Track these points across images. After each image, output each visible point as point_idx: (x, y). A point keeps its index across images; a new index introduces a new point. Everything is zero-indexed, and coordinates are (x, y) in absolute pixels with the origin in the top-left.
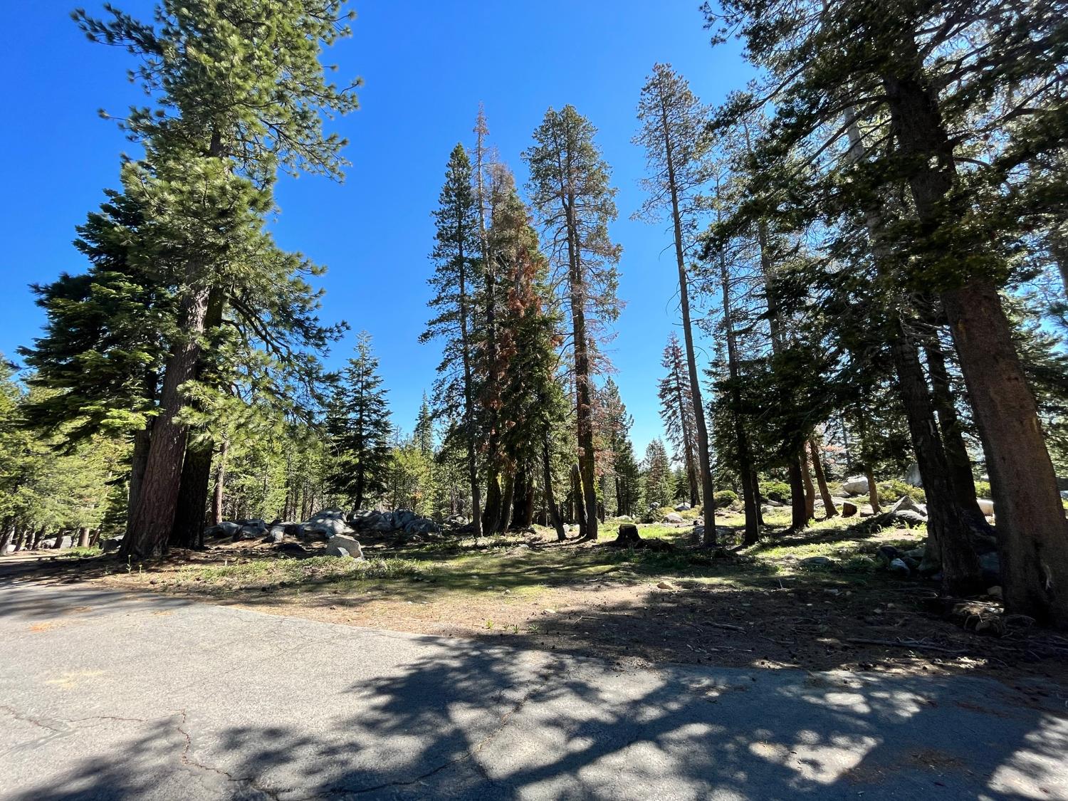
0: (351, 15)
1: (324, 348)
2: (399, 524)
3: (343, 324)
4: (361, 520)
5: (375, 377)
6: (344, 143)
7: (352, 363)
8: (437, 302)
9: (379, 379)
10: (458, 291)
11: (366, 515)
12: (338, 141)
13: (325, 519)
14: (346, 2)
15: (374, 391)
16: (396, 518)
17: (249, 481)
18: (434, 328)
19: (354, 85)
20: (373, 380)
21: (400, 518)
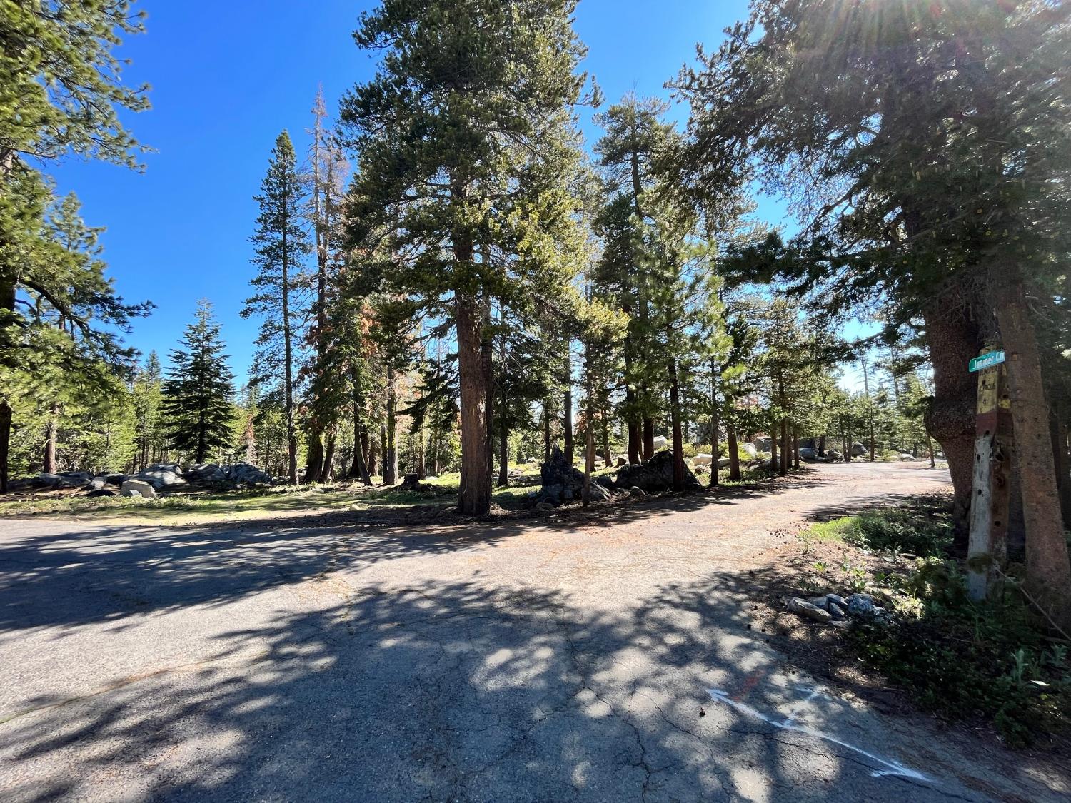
0: (141, 14)
1: (127, 326)
2: (233, 475)
3: (149, 303)
4: (196, 473)
5: (218, 343)
6: (132, 142)
7: (191, 329)
8: (258, 282)
9: (222, 344)
10: (280, 273)
11: (202, 468)
12: (126, 141)
13: (154, 471)
14: (135, 2)
15: (215, 356)
16: (233, 470)
17: (92, 437)
18: (253, 305)
19: (141, 90)
20: (215, 345)
21: (236, 471)
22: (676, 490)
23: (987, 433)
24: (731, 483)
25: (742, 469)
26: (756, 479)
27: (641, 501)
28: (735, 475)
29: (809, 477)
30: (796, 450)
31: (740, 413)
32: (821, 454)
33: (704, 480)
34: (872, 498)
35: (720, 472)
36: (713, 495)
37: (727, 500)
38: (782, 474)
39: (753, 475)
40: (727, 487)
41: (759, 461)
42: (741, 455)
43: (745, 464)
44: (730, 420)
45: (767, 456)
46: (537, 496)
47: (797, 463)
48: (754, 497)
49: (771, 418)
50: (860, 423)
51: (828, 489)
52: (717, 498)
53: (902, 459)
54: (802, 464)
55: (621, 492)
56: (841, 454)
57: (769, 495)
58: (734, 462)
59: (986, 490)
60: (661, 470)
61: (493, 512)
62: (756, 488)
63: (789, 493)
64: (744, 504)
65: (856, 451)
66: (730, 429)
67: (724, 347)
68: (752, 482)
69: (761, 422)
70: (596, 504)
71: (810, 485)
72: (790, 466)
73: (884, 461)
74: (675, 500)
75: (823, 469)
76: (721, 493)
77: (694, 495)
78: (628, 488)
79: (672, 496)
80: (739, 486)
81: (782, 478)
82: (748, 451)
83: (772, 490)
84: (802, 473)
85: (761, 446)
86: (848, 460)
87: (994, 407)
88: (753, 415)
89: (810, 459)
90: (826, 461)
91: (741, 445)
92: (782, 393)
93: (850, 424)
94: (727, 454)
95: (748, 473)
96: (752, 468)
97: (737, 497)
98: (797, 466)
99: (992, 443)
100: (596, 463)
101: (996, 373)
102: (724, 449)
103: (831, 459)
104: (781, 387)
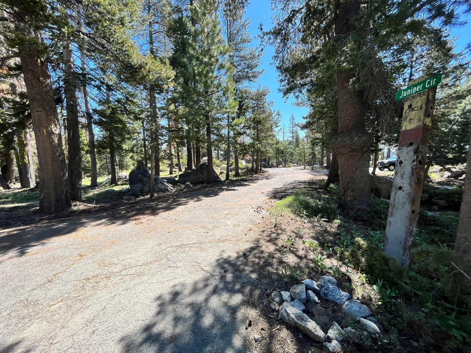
22: (208, 183)
23: (411, 144)
24: (235, 178)
25: (240, 171)
26: (245, 176)
27: (189, 191)
28: (237, 175)
29: (266, 174)
30: (261, 163)
31: (240, 144)
32: (268, 164)
33: (223, 178)
34: (292, 183)
35: (230, 173)
36: (226, 185)
37: (233, 188)
38: (256, 174)
39: (244, 174)
40: (233, 181)
41: (247, 168)
42: (240, 166)
43: (241, 169)
44: (235, 147)
45: (250, 165)
46: (128, 190)
47: (261, 168)
48: (245, 185)
49: (254, 147)
50: (282, 152)
51: (274, 179)
52: (228, 187)
53: (294, 166)
54: (262, 169)
55: (179, 186)
56: (275, 164)
57: (251, 184)
58: (237, 168)
59: (407, 187)
60: (201, 174)
61: (75, 208)
62: (245, 180)
63: (260, 182)
64: (240, 190)
65: (280, 163)
66: (235, 152)
67: (234, 107)
68: (244, 177)
69: (249, 149)
70: (162, 194)
71: (267, 178)
72: (258, 169)
73: (289, 167)
74: (207, 189)
75: (270, 171)
76: (231, 184)
77: (217, 186)
78: (184, 183)
79: (206, 187)
80: (238, 180)
81: (256, 175)
82: (243, 164)
83: (252, 181)
84: (263, 172)
85: (248, 162)
86: (277, 167)
87: (421, 123)
88: (246, 145)
89: (265, 167)
90: (270, 167)
91: (240, 161)
92: (258, 137)
93: (279, 152)
94: (234, 164)
95: (243, 173)
96: (244, 171)
97: (238, 186)
98: (261, 170)
99: (416, 152)
100: (174, 170)
101: (424, 97)
102: (233, 163)
103: (271, 166)
104: (258, 134)
